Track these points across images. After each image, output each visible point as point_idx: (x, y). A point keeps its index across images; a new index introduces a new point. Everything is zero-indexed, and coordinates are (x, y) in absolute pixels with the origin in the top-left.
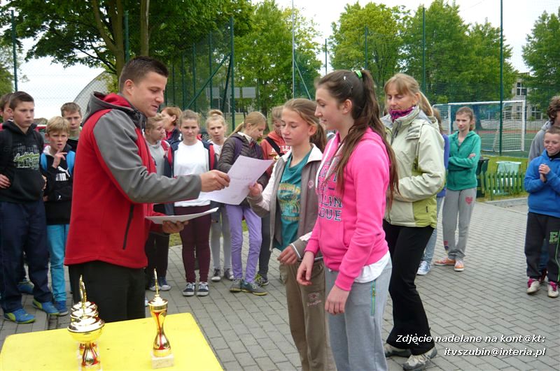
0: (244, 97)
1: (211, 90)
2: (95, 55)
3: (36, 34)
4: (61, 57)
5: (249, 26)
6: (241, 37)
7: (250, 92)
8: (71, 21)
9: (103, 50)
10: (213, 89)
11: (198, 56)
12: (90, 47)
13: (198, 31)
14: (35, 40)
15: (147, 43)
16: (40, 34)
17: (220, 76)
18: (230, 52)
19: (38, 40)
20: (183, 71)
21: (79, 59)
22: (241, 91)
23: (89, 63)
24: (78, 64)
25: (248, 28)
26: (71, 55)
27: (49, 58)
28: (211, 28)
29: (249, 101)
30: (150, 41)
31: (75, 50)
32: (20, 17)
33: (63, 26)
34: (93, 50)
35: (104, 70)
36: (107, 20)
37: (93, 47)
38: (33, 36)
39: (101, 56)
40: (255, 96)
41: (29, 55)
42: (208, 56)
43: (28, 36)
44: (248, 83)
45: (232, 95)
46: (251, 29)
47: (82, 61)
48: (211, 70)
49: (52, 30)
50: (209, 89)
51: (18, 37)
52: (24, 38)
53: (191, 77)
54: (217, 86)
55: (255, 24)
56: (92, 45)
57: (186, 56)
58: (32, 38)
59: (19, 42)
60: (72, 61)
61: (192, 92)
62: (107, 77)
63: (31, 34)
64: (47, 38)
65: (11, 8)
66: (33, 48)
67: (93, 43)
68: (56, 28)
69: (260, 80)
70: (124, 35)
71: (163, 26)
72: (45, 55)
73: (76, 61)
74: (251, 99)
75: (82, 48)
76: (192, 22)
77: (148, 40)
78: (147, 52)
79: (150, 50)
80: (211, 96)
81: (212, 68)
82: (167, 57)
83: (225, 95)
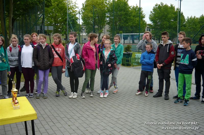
0: (49, 30)
1: (36, 27)
5: (51, 4)
6: (48, 8)
7: (51, 28)
10: (37, 26)
11: (32, 14)
13: (32, 5)
15: (12, 9)
17: (40, 21)
18: (43, 13)
20: (26, 20)
22: (48, 27)
25: (50, 5)
28: (37, 3)
29: (51, 31)
30: (13, 8)
40: (53, 30)
42: (35, 15)
44: (51, 24)
45: (44, 29)
46: (52, 5)
50: (35, 26)
53: (29, 22)
54: (39, 26)
55: (53, 3)
57: (27, 14)
61: (29, 27)
69: (55, 24)
70: (3, 5)
71: (18, 3)
74: (52, 31)
76: (29, 2)
77: (12, 8)
78: (12, 12)
79: (13, 12)
80: (36, 29)
81: (37, 18)
82: (20, 15)
83: (41, 29)
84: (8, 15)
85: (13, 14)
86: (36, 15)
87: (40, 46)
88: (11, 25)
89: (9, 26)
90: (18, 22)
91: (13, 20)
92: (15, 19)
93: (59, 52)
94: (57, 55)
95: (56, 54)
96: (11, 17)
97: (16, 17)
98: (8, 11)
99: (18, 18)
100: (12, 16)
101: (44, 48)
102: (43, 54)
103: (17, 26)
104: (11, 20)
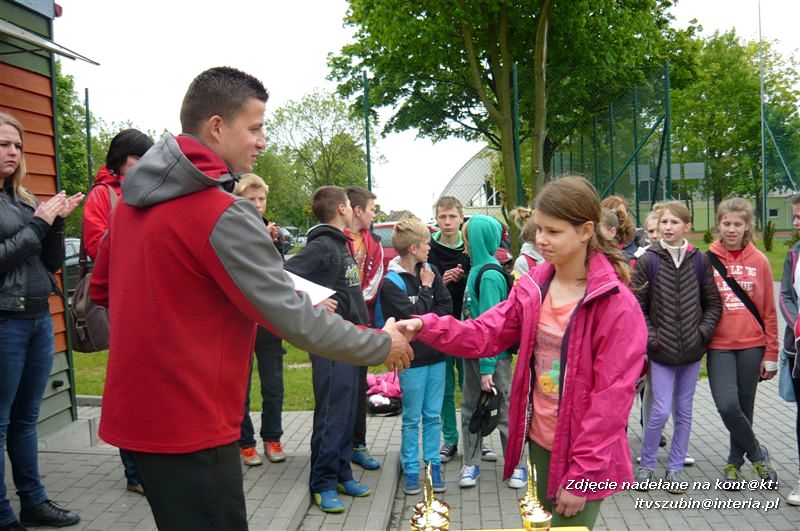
0: (686, 178)
1: (637, 168)
2: (474, 125)
3: (395, 101)
4: (428, 130)
5: (694, 73)
6: (681, 89)
7: (696, 170)
8: (442, 80)
9: (484, 117)
10: (639, 167)
11: (617, 121)
12: (466, 115)
13: (617, 86)
14: (394, 108)
15: (545, 106)
16: (401, 101)
17: (652, 146)
18: (664, 113)
19: (398, 109)
20: (595, 142)
21: (453, 131)
22: (682, 168)
23: (466, 136)
24: (451, 137)
25: (691, 76)
26: (441, 127)
27: (413, 131)
28: (637, 77)
29: (695, 183)
30: (548, 103)
31: (447, 120)
32: (376, 80)
33: (432, 88)
34: (471, 119)
35: (486, 144)
36: (490, 76)
37: (470, 114)
38: (392, 103)
39: (482, 127)
40: (703, 176)
41: (387, 129)
42: (631, 121)
43: (386, 103)
44: (693, 156)
45: (668, 177)
46: (696, 78)
47: (457, 133)
48: (636, 140)
49: (417, 94)
50: (634, 167)
51: (372, 106)
52: (380, 106)
53: (608, 151)
54: (646, 163)
55: (702, 68)
56: (469, 112)
57: (599, 122)
58: (390, 106)
59: (374, 112)
60: (444, 134)
61: (610, 171)
62: (490, 154)
63: (390, 101)
64: (410, 105)
65: (365, 68)
66: (393, 119)
67: (472, 110)
68: (422, 91)
69: (711, 152)
70: (512, 96)
71: (566, 81)
72: (407, 128)
73: (449, 133)
74: (697, 180)
75: (456, 116)
76: (608, 73)
77: (545, 101)
78: (544, 119)
79: (548, 116)
80: (637, 178)
81: (639, 136)
82: (574, 125)
83: (656, 173)
84: (530, 132)
85: (548, 126)
86: (634, 122)
87: (662, 256)
88: (541, 166)
89: (534, 172)
90: (566, 153)
91: (549, 148)
92: (556, 144)
93: (745, 285)
94: (737, 299)
95: (732, 295)
96: (538, 136)
97: (558, 137)
98: (531, 116)
99: (568, 138)
100: (544, 133)
101: (677, 265)
102: (673, 292)
103: (564, 168)
104: (541, 149)
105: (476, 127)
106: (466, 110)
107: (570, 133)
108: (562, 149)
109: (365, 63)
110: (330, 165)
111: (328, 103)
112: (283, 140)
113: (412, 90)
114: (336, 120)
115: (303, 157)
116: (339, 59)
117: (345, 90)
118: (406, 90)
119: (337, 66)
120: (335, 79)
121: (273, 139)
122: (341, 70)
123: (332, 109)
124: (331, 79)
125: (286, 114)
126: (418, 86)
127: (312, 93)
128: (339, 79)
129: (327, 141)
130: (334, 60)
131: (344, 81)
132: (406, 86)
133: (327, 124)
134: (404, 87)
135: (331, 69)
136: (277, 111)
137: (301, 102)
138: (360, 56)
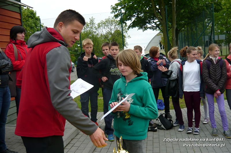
0: (220, 39)
2: (155, 26)
3: (131, 19)
4: (141, 27)
5: (221, 7)
6: (218, 12)
7: (223, 37)
8: (145, 12)
9: (158, 23)
10: (205, 37)
11: (198, 23)
12: (152, 22)
13: (198, 12)
14: (131, 21)
15: (175, 18)
16: (133, 19)
17: (209, 30)
18: (212, 19)
19: (132, 21)
20: (192, 30)
21: (149, 27)
22: (218, 37)
23: (153, 29)
24: (148, 30)
25: (220, 8)
26: (145, 26)
27: (137, 28)
28: (204, 9)
29: (222, 41)
31: (147, 24)
32: (125, 13)
33: (142, 15)
34: (154, 24)
35: (160, 31)
36: (159, 11)
37: (154, 22)
38: (131, 20)
39: (158, 26)
40: (225, 39)
41: (129, 27)
44: (221, 33)
45: (214, 39)
46: (222, 9)
47: (150, 28)
50: (203, 36)
51: (125, 21)
52: (127, 20)
53: (196, 32)
54: (207, 35)
55: (224, 6)
56: (153, 22)
57: (193, 23)
58: (130, 21)
59: (125, 22)
60: (146, 28)
61: (196, 38)
62: (161, 34)
63: (130, 19)
64: (136, 20)
65: (122, 10)
66: (131, 24)
68: (139, 16)
69: (227, 32)
71: (182, 11)
72: (135, 27)
73: (148, 28)
74: (223, 40)
75: (149, 23)
76: (195, 8)
77: (176, 17)
78: (175, 22)
80: (204, 39)
81: (205, 27)
82: (185, 24)
83: (210, 39)
85: (176, 24)
86: (203, 23)
88: (175, 36)
89: (173, 38)
90: (183, 33)
91: (177, 32)
92: (179, 30)
96: (174, 27)
97: (180, 28)
98: (171, 22)
99: (183, 28)
100: (175, 26)
101: (215, 63)
103: (183, 37)
104: (175, 31)
105: (156, 26)
106: (153, 21)
107: (184, 27)
108: (182, 31)
109: (122, 8)
110: (114, 39)
111: (113, 21)
112: (100, 32)
113: (136, 15)
114: (115, 26)
115: (106, 37)
116: (114, 7)
117: (116, 16)
118: (135, 15)
119: (114, 9)
120: (113, 13)
121: (97, 32)
122: (115, 10)
123: (114, 23)
124: (112, 13)
125: (101, 25)
126: (138, 14)
127: (108, 18)
128: (114, 13)
129: (113, 32)
130: (113, 7)
131: (116, 13)
132: (134, 14)
133: (113, 27)
134: (134, 15)
135: (112, 10)
136: (98, 24)
137: (104, 21)
138: (120, 6)
